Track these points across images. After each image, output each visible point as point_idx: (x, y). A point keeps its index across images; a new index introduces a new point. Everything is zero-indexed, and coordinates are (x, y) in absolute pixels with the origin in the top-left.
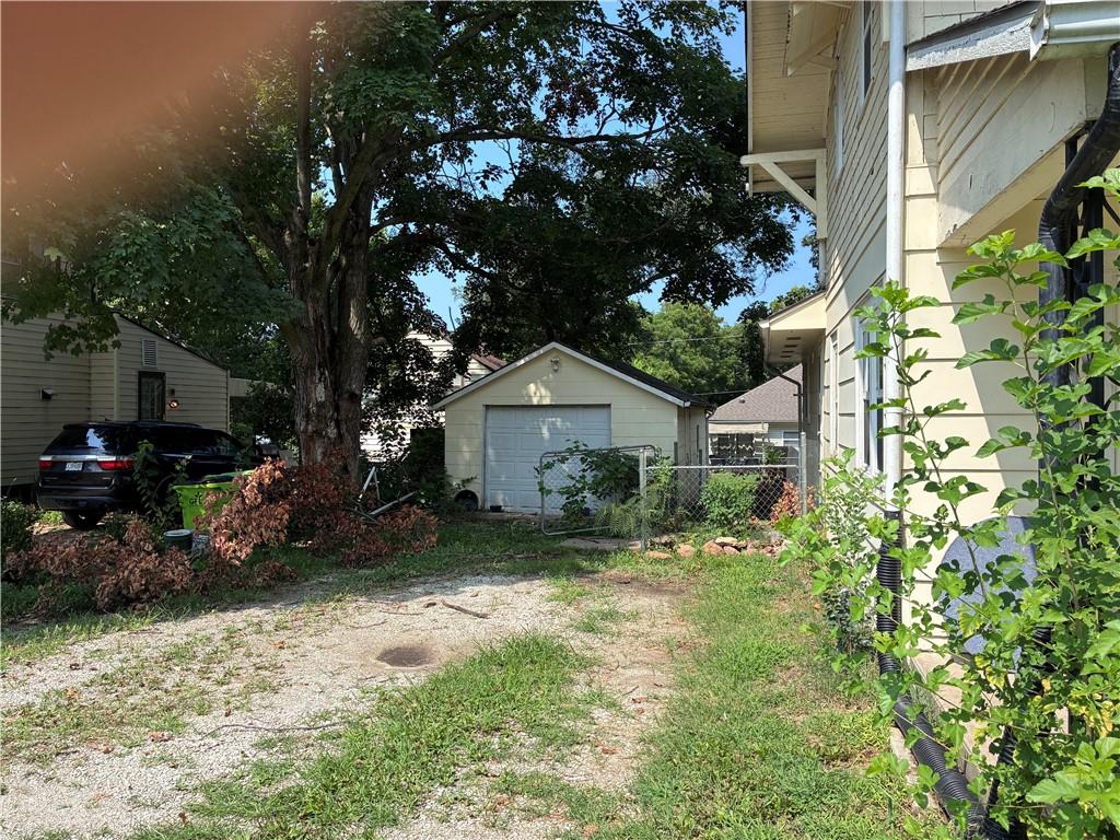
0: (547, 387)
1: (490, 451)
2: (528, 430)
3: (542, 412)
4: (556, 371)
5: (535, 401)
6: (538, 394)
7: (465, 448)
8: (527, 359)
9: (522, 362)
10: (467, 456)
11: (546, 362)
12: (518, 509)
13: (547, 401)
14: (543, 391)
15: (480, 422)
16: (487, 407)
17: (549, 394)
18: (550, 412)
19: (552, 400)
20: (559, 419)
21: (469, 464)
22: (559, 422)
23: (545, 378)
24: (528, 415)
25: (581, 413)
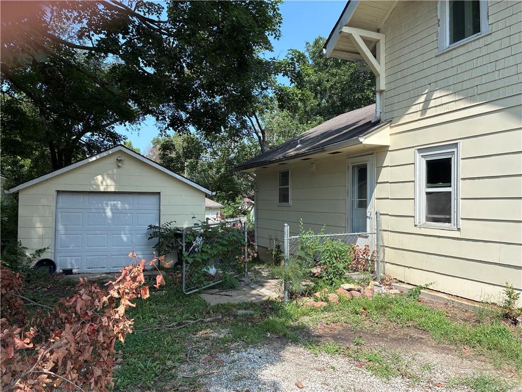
0: (112, 178)
1: (60, 227)
2: (94, 210)
3: (107, 197)
4: (119, 167)
5: (102, 189)
6: (105, 183)
7: (38, 225)
8: (98, 157)
9: (94, 159)
10: (40, 231)
11: (113, 160)
12: (85, 270)
13: (112, 189)
14: (109, 182)
15: (53, 204)
16: (58, 192)
17: (113, 184)
18: (112, 197)
19: (116, 189)
20: (119, 202)
21: (42, 238)
22: (119, 205)
23: (110, 172)
24: (94, 199)
25: (136, 198)
